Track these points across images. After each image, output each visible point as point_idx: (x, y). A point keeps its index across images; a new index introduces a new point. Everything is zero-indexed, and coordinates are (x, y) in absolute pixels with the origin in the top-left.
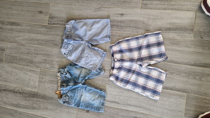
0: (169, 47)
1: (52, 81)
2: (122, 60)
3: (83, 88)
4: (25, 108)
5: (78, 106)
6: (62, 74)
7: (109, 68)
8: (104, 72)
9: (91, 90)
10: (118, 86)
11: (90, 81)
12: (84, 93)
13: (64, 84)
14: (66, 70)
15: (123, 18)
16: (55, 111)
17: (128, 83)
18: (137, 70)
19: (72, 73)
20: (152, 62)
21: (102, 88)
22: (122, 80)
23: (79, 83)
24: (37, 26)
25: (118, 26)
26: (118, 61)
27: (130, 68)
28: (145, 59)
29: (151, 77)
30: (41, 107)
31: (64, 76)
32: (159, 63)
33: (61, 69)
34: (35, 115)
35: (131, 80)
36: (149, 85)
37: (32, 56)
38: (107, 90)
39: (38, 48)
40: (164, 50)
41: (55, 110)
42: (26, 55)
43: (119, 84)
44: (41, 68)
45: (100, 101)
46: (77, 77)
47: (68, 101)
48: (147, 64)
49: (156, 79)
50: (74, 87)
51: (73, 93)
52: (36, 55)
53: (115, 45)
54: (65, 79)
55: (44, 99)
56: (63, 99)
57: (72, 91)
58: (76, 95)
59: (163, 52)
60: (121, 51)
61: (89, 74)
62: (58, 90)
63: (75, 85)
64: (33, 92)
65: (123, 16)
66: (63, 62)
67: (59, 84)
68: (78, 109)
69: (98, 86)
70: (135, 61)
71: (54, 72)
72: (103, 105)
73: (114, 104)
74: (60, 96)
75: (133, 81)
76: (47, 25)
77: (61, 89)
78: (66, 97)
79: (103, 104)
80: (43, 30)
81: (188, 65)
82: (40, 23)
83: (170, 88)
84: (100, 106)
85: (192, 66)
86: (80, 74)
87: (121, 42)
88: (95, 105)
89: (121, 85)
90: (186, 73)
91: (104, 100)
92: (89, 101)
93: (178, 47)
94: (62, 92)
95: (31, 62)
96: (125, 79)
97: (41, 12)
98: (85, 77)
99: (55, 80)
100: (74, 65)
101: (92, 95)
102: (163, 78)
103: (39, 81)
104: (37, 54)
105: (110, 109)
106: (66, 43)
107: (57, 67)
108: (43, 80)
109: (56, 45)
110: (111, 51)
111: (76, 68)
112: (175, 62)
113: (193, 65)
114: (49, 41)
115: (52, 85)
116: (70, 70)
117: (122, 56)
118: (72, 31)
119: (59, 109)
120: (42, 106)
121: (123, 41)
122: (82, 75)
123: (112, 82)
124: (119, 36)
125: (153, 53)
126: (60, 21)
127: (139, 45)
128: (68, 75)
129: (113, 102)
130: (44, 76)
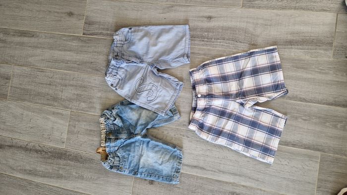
0: (291, 73)
1: (91, 130)
2: (210, 96)
3: (143, 144)
4: (44, 177)
5: (135, 173)
6: (108, 118)
7: (188, 109)
8: (179, 116)
9: (158, 146)
10: (204, 139)
11: (154, 131)
12: (145, 152)
13: (111, 137)
14: (114, 112)
15: (212, 24)
16: (96, 182)
17: (220, 135)
18: (236, 113)
19: (125, 118)
20: (262, 99)
21: (175, 142)
22: (210, 130)
23: (137, 134)
24: (64, 38)
25: (203, 37)
26: (204, 96)
27: (223, 109)
28: (249, 94)
29: (260, 124)
30: (72, 175)
31: (111, 122)
32: (273, 101)
33: (106, 111)
34: (63, 189)
35: (225, 130)
36: (256, 139)
37: (57, 88)
38: (184, 146)
39: (66, 74)
40: (282, 78)
41: (96, 180)
42: (46, 88)
43: (204, 136)
44: (71, 108)
45: (173, 166)
46: (134, 124)
47: (118, 165)
48: (253, 103)
49: (268, 127)
50: (129, 141)
51: (127, 152)
52: (64, 88)
53: (198, 70)
54: (112, 127)
55: (78, 161)
56: (109, 161)
57: (124, 148)
58: (132, 154)
59: (280, 82)
60: (208, 81)
61: (154, 120)
62: (102, 147)
63: (130, 139)
64: (60, 149)
65: (212, 20)
66: (110, 99)
67: (103, 136)
68: (136, 178)
69: (168, 139)
70: (233, 97)
71: (94, 115)
72: (177, 172)
73: (196, 170)
74: (104, 156)
75: (229, 132)
76: (82, 35)
77: (107, 144)
78: (115, 158)
79: (177, 171)
80: (75, 44)
81: (323, 104)
82: (70, 32)
83: (293, 143)
84: (173, 174)
85: (330, 106)
86: (138, 120)
87: (208, 64)
88: (164, 173)
89: (207, 137)
90: (319, 117)
91: (179, 164)
92: (154, 164)
93: (306, 73)
94: (107, 150)
95: (55, 99)
96: (215, 127)
97: (71, 14)
98: (147, 124)
99: (95, 129)
100: (128, 104)
101: (159, 155)
102: (280, 126)
103: (69, 132)
104: (66, 86)
105: (189, 179)
106: (115, 66)
107: (98, 107)
108: (76, 130)
109: (97, 70)
110: (192, 81)
111: (131, 109)
112: (300, 98)
113: (331, 104)
114: (86, 63)
115: (90, 138)
116: (121, 113)
117: (210, 89)
118: (125, 46)
119: (102, 179)
121: (211, 63)
122: (142, 121)
123: (193, 132)
124: (205, 55)
125: (264, 83)
126: (103, 29)
127: (239, 69)
128: (118, 122)
129: (195, 167)
130: (77, 123)
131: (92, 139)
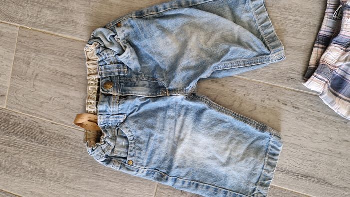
1: (64, 75)
3: (186, 114)
5: (161, 178)
6: (106, 48)
7: (306, 40)
9: (222, 122)
12: (189, 132)
13: (111, 91)
14: (121, 34)
16: (72, 185)
19: (145, 51)
21: (263, 118)
23: (172, 92)
30: (21, 165)
31: (112, 57)
33: (100, 30)
38: (285, 127)
41: (73, 180)
44: (20, 21)
45: (254, 169)
46: (166, 66)
47: (123, 155)
50: (153, 105)
51: (147, 130)
54: (115, 69)
55: (35, 138)
56: (104, 147)
57: (141, 120)
58: (157, 135)
61: (219, 59)
62: (87, 112)
63: (156, 99)
66: (111, 5)
67: (92, 89)
68: (163, 188)
69: (246, 108)
71: (73, 41)
72: (262, 185)
73: (306, 183)
74: (92, 134)
77: (101, 108)
78: (118, 140)
79: (263, 183)
84: (251, 188)
86: (178, 58)
88: (231, 183)
91: (269, 168)
92: (208, 162)
94: (101, 120)
98: (202, 68)
99: (74, 73)
100: (155, 18)
101: (222, 144)
103: (14, 73)
107: (83, 21)
108: (30, 71)
111: (163, 30)
115: (63, 91)
116: (137, 37)
119: (86, 180)
120: (27, 165)
122: (189, 60)
128: (129, 58)
129: (305, 176)
130: (33, 55)
131: (67, 94)
